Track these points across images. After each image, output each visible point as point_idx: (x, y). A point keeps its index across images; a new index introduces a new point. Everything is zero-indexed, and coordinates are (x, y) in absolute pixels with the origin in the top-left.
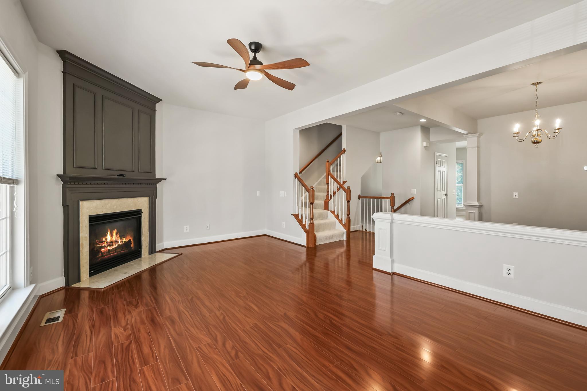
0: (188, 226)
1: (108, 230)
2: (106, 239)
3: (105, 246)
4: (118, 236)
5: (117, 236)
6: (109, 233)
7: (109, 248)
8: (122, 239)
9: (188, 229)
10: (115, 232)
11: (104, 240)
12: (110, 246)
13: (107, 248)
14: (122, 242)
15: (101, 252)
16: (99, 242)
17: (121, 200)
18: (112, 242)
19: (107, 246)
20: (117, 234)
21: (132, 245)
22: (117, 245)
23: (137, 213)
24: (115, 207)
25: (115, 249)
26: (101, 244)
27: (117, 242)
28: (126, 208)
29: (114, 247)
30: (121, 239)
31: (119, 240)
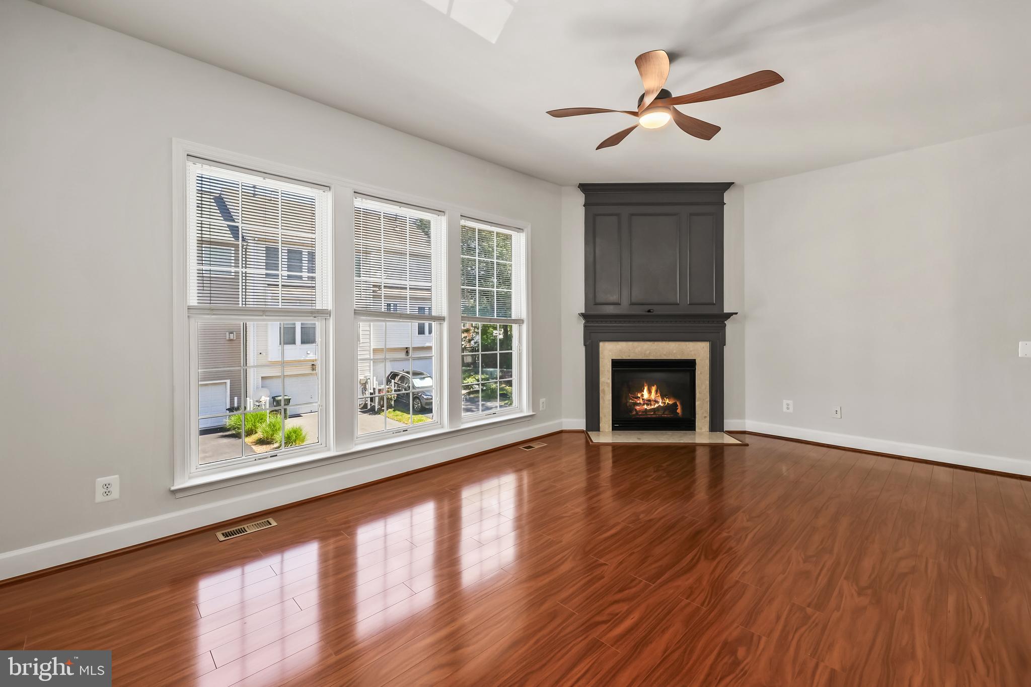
0: (790, 402)
1: (645, 384)
2: (642, 395)
3: (640, 403)
4: (659, 394)
5: (656, 393)
6: (646, 388)
7: (645, 407)
8: (665, 400)
9: (791, 407)
10: (654, 389)
11: (639, 395)
12: (648, 405)
13: (643, 407)
14: (665, 403)
15: (636, 409)
16: (633, 397)
17: (656, 343)
18: (649, 401)
19: (644, 404)
20: (656, 391)
21: (679, 411)
22: (657, 405)
23: (689, 365)
24: (648, 352)
25: (654, 410)
26: (636, 400)
27: (656, 402)
28: (665, 355)
29: (653, 407)
30: (663, 398)
31: (660, 400)
